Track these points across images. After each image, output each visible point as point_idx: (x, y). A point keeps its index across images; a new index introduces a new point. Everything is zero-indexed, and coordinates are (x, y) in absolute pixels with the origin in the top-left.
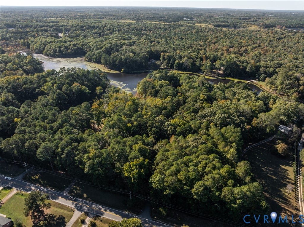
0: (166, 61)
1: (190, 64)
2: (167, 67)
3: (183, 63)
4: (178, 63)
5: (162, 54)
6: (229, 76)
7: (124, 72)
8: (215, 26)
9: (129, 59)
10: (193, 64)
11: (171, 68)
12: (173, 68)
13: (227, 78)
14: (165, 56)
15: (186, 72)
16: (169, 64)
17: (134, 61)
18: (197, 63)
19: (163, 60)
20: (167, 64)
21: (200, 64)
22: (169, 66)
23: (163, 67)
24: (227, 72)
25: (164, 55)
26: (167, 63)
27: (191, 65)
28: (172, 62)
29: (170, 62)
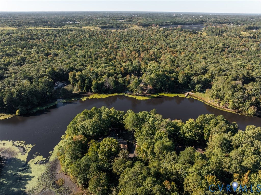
0: (79, 83)
1: (112, 83)
2: (82, 91)
3: (103, 84)
4: (97, 85)
5: (71, 74)
6: (160, 91)
8: (102, 28)
10: (116, 83)
11: (88, 91)
12: (91, 92)
13: (161, 94)
14: (76, 77)
15: (110, 94)
16: (84, 86)
18: (121, 80)
19: (73, 82)
20: (82, 87)
21: (124, 81)
22: (85, 88)
23: (76, 92)
24: (157, 87)
25: (74, 76)
26: (81, 86)
27: (113, 84)
28: (88, 83)
29: (84, 83)
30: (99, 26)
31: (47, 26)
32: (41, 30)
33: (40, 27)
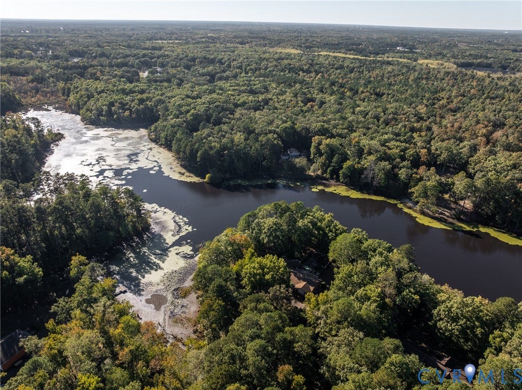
0: (322, 159)
1: (381, 175)
2: (323, 174)
3: (362, 170)
4: (352, 169)
5: (316, 139)
6: (488, 222)
7: (212, 183)
8: (459, 65)
9: (229, 149)
10: (391, 175)
11: (332, 178)
12: (338, 180)
13: (483, 230)
14: (321, 147)
15: (369, 194)
16: (329, 166)
17: (242, 156)
18: (403, 174)
19: (315, 154)
20: (325, 167)
21: (410, 177)
22: (328, 171)
23: (312, 174)
24: (483, 210)
25: (320, 144)
26: (323, 165)
27: (383, 176)
28: (336, 162)
29: (331, 162)
30: (457, 60)
31: (352, 52)
32: (335, 57)
33: (340, 52)
